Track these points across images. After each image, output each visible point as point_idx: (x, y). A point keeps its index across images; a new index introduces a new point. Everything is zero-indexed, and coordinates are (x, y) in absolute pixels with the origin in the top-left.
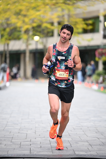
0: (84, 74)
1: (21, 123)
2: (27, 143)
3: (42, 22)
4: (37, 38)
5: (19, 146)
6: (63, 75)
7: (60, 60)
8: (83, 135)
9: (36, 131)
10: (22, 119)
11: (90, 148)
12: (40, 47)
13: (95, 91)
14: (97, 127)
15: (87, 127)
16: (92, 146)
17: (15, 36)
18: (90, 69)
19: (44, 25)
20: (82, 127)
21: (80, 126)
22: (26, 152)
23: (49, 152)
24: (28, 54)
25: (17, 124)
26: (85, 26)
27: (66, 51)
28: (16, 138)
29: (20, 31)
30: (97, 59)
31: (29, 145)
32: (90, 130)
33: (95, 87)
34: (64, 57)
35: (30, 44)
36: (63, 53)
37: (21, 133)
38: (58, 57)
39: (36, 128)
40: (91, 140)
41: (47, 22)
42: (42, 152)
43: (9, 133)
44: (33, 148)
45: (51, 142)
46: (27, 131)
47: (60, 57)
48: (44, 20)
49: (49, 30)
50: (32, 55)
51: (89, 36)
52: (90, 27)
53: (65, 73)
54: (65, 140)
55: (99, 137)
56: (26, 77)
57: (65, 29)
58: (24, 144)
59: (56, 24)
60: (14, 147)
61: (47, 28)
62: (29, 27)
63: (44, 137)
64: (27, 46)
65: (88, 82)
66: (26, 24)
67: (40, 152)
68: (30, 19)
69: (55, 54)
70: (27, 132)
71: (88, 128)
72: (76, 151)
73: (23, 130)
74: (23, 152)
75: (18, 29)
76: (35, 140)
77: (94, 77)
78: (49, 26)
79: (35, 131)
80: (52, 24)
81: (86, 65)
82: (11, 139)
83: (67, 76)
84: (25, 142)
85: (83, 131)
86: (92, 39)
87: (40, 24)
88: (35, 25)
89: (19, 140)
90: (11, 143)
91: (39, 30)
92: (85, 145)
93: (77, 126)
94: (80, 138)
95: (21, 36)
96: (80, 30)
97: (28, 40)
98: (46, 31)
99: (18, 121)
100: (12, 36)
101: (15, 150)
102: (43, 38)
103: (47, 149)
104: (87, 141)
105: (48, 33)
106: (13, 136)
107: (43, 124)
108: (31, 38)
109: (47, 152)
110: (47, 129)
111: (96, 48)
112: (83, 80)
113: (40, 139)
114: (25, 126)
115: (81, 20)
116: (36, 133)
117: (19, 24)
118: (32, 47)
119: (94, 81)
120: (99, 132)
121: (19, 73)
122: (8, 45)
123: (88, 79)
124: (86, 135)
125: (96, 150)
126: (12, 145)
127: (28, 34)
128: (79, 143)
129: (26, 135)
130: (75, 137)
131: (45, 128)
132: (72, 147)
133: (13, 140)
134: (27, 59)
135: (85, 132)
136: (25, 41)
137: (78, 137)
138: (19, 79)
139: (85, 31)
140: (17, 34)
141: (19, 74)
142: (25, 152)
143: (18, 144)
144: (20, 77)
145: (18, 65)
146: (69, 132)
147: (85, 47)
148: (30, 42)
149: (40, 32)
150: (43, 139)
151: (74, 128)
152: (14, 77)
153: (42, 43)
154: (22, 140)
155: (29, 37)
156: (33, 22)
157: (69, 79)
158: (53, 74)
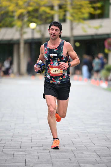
0: (90, 70)
1: (15, 129)
2: (22, 153)
3: (39, 6)
4: (33, 25)
5: (12, 157)
6: (56, 71)
7: (52, 57)
8: (90, 143)
9: (33, 138)
10: (15, 124)
11: (98, 159)
12: (37, 36)
13: (104, 89)
14: (107, 134)
15: (94, 134)
16: (101, 157)
17: (7, 23)
18: (97, 63)
19: (43, 9)
20: (89, 133)
21: (85, 133)
22: (21, 164)
23: (48, 164)
24: (22, 45)
25: (10, 130)
26: (92, 10)
27: (57, 48)
28: (8, 147)
29: (13, 17)
30: (106, 51)
31: (23, 155)
32: (98, 137)
33: (104, 85)
34: (56, 54)
35: (25, 33)
36: (55, 50)
37: (14, 141)
38: (50, 55)
39: (32, 135)
40: (99, 149)
41: (45, 6)
42: (40, 164)
44: (29, 159)
45: (51, 152)
46: (22, 138)
48: (42, 3)
49: (48, 16)
50: (27, 46)
51: (96, 23)
52: (98, 12)
53: (59, 69)
54: (68, 150)
55: (109, 145)
56: (20, 73)
57: (53, 25)
58: (17, 155)
59: (56, 8)
60: (6, 158)
61: (45, 12)
62: (23, 11)
63: (42, 146)
64: (21, 35)
65: (96, 79)
66: (20, 8)
67: (37, 164)
68: (25, 2)
69: (47, 53)
70: (21, 140)
71: (96, 135)
72: (81, 163)
73: (16, 137)
74: (17, 164)
75: (10, 14)
76: (31, 149)
77: (103, 73)
78: (48, 10)
79: (31, 139)
80: (52, 8)
81: (94, 58)
82: (3, 148)
83: (61, 72)
84: (19, 151)
85: (90, 139)
86: (101, 26)
87: (37, 7)
88: (30, 9)
89: (12, 150)
90: (3, 153)
91: (36, 15)
92: (92, 155)
93: (82, 133)
94: (85, 147)
95: (14, 23)
96: (86, 15)
97: (22, 28)
98: (44, 17)
99: (10, 126)
100: (3, 22)
101: (7, 162)
102: (40, 25)
103: (46, 160)
104: (95, 151)
105: (47, 18)
106: (4, 144)
107: (40, 129)
108: (25, 26)
109: (46, 164)
110: (46, 136)
111: (106, 36)
112: (90, 77)
113: (37, 148)
114: (19, 133)
116: (32, 141)
117: (11, 8)
118: (28, 36)
119: (103, 78)
120: (109, 139)
121: (12, 68)
123: (95, 76)
124: (93, 143)
125: (105, 161)
126: (3, 155)
127: (23, 20)
128: (85, 153)
129: (20, 143)
130: (80, 146)
131: (43, 135)
132: (77, 158)
133: (4, 150)
134: (22, 51)
135: (92, 140)
136: (19, 29)
138: (12, 76)
139: (92, 17)
140: (8, 20)
141: (12, 70)
142: (19, 164)
143: (10, 155)
145: (10, 58)
146: (72, 140)
147: (92, 36)
148: (25, 30)
149: (37, 18)
150: (42, 148)
151: (78, 135)
153: (40, 31)
154: (16, 149)
155: (23, 24)
156: (29, 5)
157: (64, 75)
158: (47, 72)
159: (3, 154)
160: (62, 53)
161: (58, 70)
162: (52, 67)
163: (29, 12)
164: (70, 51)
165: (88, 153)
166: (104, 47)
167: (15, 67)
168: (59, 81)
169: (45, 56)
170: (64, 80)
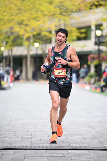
1: (23, 119)
2: (28, 136)
3: (41, 31)
4: (37, 45)
5: (22, 139)
6: (60, 73)
8: (77, 129)
10: (24, 116)
11: (83, 141)
12: (40, 52)
14: (89, 122)
16: (85, 139)
17: (18, 43)
18: (83, 72)
19: (43, 33)
20: (77, 122)
21: (74, 122)
22: (28, 144)
24: (29, 59)
25: (20, 120)
26: (79, 34)
27: (62, 51)
28: (19, 132)
29: (22, 39)
30: (89, 63)
31: (30, 138)
32: (83, 125)
33: (88, 87)
35: (31, 50)
36: (60, 53)
37: (23, 128)
38: (56, 57)
39: (36, 123)
40: (84, 133)
41: (45, 31)
42: (42, 144)
43: (13, 128)
44: (34, 141)
45: (49, 136)
46: (29, 126)
47: (57, 57)
48: (43, 29)
49: (48, 38)
50: (32, 59)
51: (82, 43)
52: (83, 35)
55: (91, 130)
56: (27, 79)
58: (25, 137)
59: (54, 33)
60: (17, 140)
61: (45, 36)
62: (30, 35)
63: (43, 131)
64: (28, 51)
65: (82, 83)
67: (39, 144)
68: (31, 28)
69: (53, 55)
71: (81, 123)
72: (71, 143)
73: (24, 125)
74: (25, 144)
75: (21, 37)
76: (35, 134)
77: (87, 79)
78: (47, 34)
79: (35, 126)
80: (50, 32)
82: (15, 132)
83: (64, 74)
84: (26, 135)
85: (77, 126)
86: (85, 46)
88: (35, 33)
89: (21, 134)
91: (39, 37)
92: (79, 138)
95: (23, 43)
96: (75, 38)
97: (29, 46)
98: (45, 39)
99: (20, 117)
100: (15, 42)
101: (18, 143)
102: (42, 44)
103: (45, 141)
104: (81, 135)
105: (47, 40)
106: (16, 130)
107: (42, 119)
108: (31, 45)
109: (45, 144)
110: (46, 124)
112: (78, 81)
113: (39, 133)
114: (26, 122)
115: (75, 29)
116: (36, 128)
117: (21, 33)
118: (33, 52)
119: (87, 83)
120: (91, 126)
121: (21, 75)
122: (12, 50)
124: (79, 129)
125: (88, 142)
127: (29, 41)
128: (74, 136)
129: (27, 129)
130: (70, 131)
131: (44, 123)
132: (68, 140)
133: (16, 134)
134: (29, 63)
135: (79, 127)
136: (27, 47)
137: (73, 131)
138: (21, 81)
139: (79, 39)
140: (19, 41)
141: (22, 76)
142: (26, 144)
143: (20, 137)
144: (22, 79)
145: (20, 68)
148: (31, 48)
149: (40, 39)
150: (43, 133)
151: (69, 123)
152: (17, 79)
153: (42, 49)
154: (24, 134)
155: (30, 44)
156: (34, 30)
157: (67, 77)
158: (52, 73)
159: (15, 137)
160: (66, 56)
161: (62, 72)
162: (56, 69)
163: (34, 36)
164: (72, 55)
165: (76, 136)
166: (87, 60)
167: (24, 74)
168: (62, 83)
169: (52, 58)
170: (66, 82)
